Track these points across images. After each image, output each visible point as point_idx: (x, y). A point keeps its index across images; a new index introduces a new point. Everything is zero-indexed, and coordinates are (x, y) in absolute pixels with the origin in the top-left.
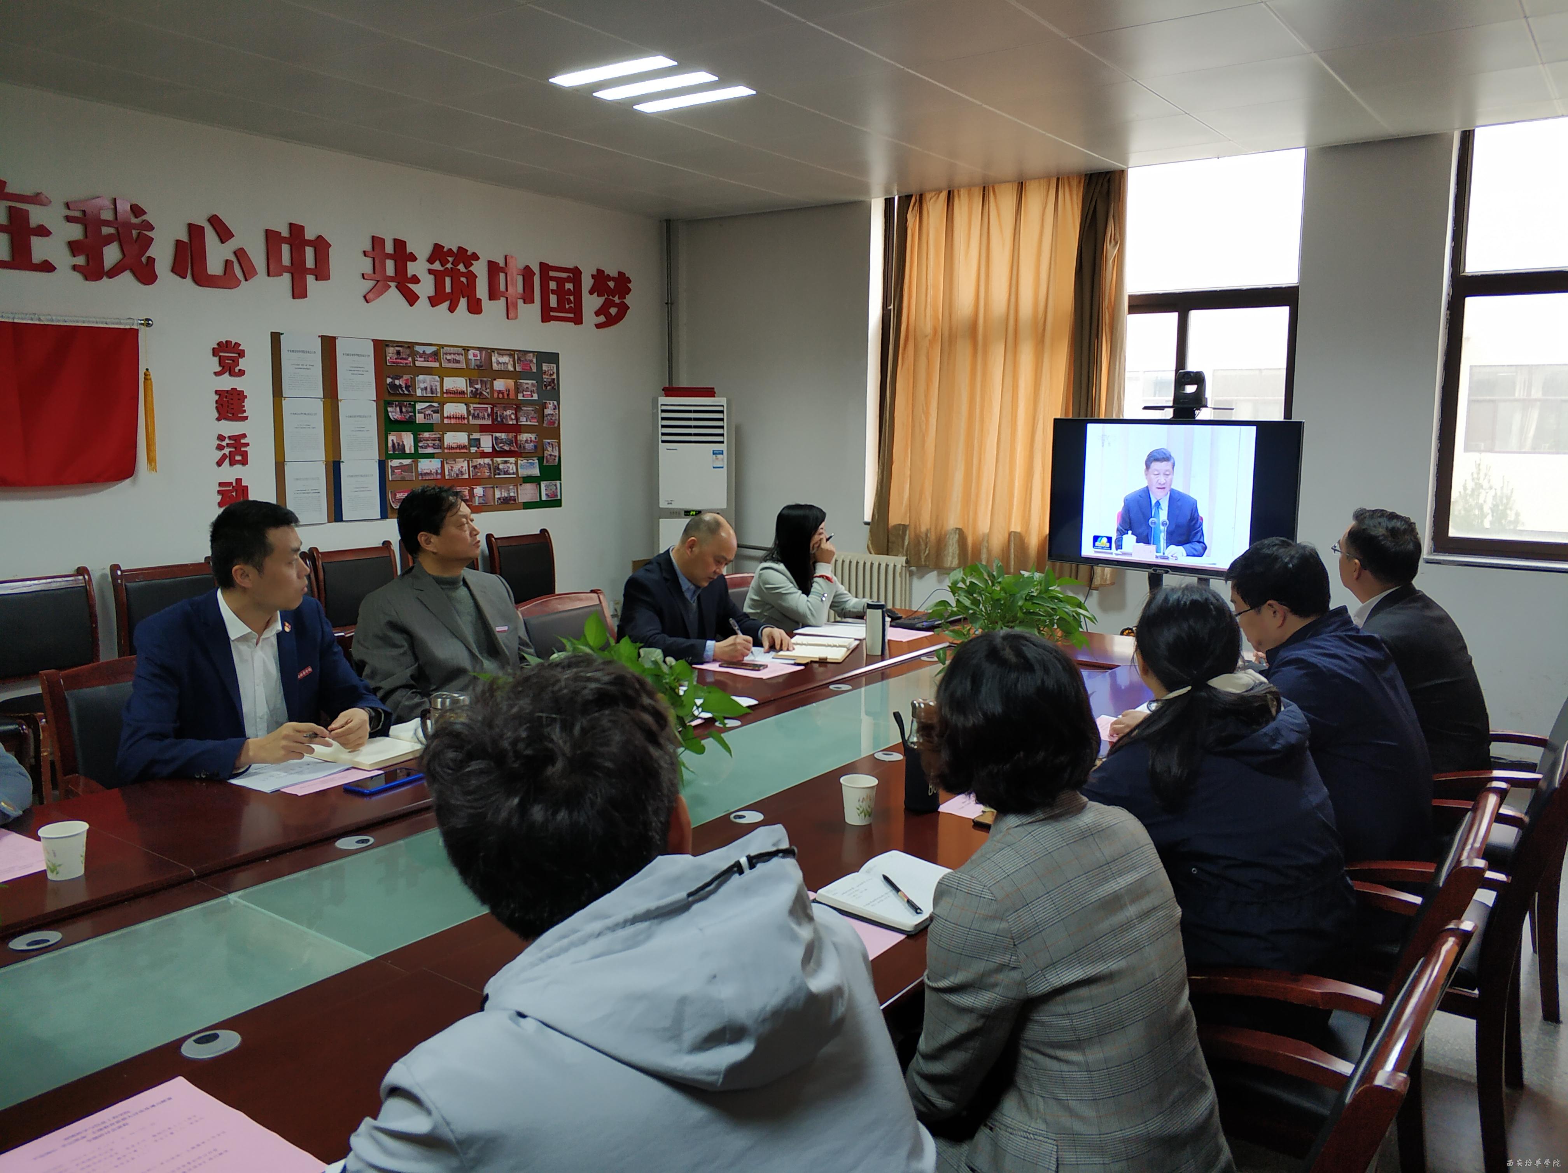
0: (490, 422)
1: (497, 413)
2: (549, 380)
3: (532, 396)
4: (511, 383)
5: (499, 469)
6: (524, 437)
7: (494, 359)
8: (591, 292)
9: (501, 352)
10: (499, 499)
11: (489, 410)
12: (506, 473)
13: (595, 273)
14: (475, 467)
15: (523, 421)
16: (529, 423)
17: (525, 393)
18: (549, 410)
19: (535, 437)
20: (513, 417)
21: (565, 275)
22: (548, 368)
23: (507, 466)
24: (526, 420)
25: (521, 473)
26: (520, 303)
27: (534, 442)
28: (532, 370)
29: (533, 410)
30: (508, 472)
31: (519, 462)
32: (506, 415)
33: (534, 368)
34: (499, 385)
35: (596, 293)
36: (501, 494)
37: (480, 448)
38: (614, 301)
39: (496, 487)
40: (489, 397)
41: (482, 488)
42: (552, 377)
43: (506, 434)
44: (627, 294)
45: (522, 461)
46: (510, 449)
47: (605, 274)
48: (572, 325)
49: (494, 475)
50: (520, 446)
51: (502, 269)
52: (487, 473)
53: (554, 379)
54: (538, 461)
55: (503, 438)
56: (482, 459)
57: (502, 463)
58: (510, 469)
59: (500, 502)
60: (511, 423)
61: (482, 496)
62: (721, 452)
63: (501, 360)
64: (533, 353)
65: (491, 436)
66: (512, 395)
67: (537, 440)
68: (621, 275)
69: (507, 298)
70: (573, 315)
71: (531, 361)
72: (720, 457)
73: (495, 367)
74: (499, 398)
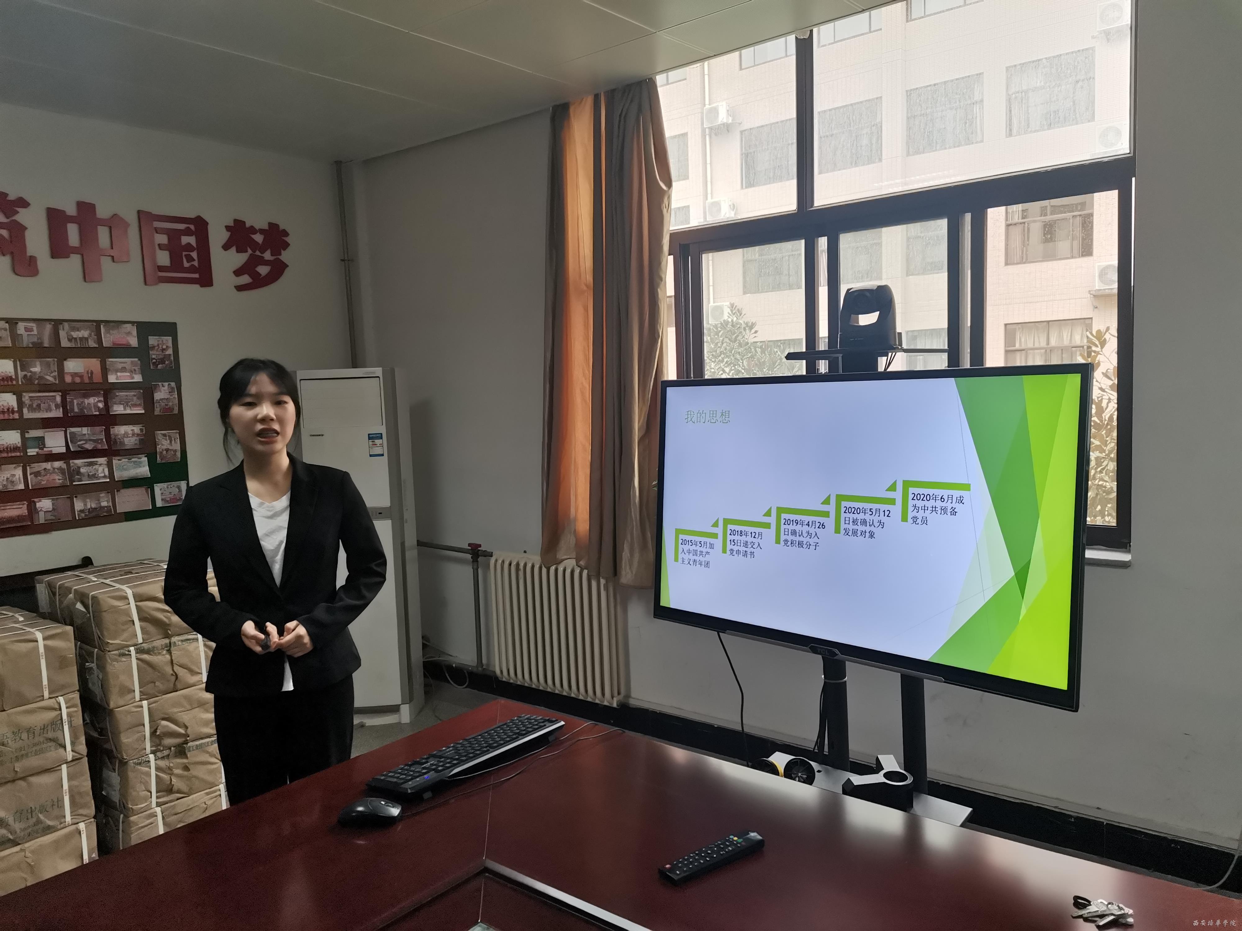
0: (59, 413)
1: (72, 402)
2: (161, 357)
3: (133, 378)
4: (94, 364)
5: (79, 473)
6: (121, 430)
7: (62, 334)
8: (226, 248)
9: (76, 324)
10: (82, 511)
11: (59, 399)
12: (94, 476)
13: (228, 224)
14: (37, 474)
15: (118, 409)
16: (128, 411)
17: (119, 374)
18: (162, 394)
19: (140, 429)
20: (101, 405)
21: (182, 226)
22: (158, 341)
23: (94, 468)
24: (125, 409)
25: (118, 475)
26: (106, 262)
27: (138, 435)
28: (130, 345)
29: (135, 396)
30: (96, 476)
31: (115, 462)
32: (88, 404)
33: (134, 342)
34: (73, 366)
35: (234, 249)
36: (85, 505)
37: (45, 449)
38: (263, 257)
39: (76, 497)
40: (57, 382)
41: (51, 500)
42: (167, 353)
43: (89, 428)
44: (284, 250)
45: (119, 460)
46: (99, 447)
47: (248, 225)
48: (197, 287)
49: (72, 481)
50: (115, 442)
51: (71, 219)
52: (59, 480)
53: (170, 355)
54: (146, 459)
55: (84, 433)
56: (49, 463)
57: (85, 466)
58: (100, 472)
59: (83, 515)
60: (98, 413)
61: (51, 510)
62: (380, 435)
63: (75, 334)
64: (133, 323)
65: (63, 432)
66: (97, 378)
67: (144, 432)
68: (273, 227)
69: (82, 255)
70: (196, 276)
71: (129, 333)
72: (378, 442)
73: (65, 343)
74: (73, 383)
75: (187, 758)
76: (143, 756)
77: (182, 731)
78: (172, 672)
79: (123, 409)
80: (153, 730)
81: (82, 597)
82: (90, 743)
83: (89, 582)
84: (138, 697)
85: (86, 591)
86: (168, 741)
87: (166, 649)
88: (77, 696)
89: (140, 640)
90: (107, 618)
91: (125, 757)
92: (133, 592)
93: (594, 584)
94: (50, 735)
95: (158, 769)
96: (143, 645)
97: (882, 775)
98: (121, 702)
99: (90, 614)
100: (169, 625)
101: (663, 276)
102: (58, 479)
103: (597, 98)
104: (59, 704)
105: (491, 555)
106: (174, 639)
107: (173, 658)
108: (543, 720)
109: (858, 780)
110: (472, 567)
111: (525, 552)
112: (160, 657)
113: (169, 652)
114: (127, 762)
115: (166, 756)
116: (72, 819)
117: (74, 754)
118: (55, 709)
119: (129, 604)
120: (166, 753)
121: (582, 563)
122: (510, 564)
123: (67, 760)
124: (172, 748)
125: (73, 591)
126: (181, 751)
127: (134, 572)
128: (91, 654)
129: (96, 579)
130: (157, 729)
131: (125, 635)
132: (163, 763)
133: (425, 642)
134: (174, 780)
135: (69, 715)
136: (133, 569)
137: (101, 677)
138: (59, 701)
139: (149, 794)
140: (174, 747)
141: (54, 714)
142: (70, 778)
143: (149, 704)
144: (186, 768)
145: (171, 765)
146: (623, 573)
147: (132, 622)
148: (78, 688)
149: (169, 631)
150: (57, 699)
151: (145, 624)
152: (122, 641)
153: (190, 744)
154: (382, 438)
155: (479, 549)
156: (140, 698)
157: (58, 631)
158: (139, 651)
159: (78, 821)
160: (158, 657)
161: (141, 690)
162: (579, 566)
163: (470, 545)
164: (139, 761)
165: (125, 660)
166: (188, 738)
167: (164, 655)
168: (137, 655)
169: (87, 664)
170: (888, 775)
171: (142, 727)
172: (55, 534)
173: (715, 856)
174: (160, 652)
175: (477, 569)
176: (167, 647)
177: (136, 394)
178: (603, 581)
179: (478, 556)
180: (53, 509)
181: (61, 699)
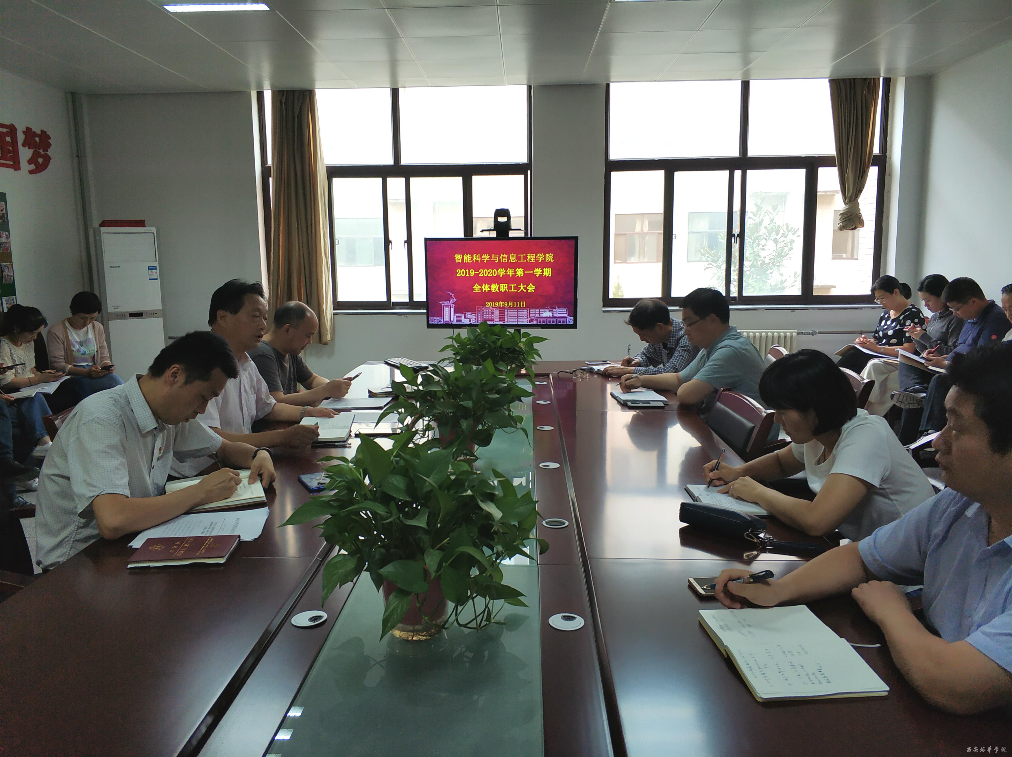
2: (1, 215)
8: (24, 145)
13: (25, 130)
18: (3, 239)
21: (5, 130)
35: (27, 146)
38: (40, 152)
44: (49, 148)
47: (33, 131)
48: (12, 170)
53: (4, 214)
62: (155, 267)
68: (43, 132)
70: (12, 163)
72: (154, 271)
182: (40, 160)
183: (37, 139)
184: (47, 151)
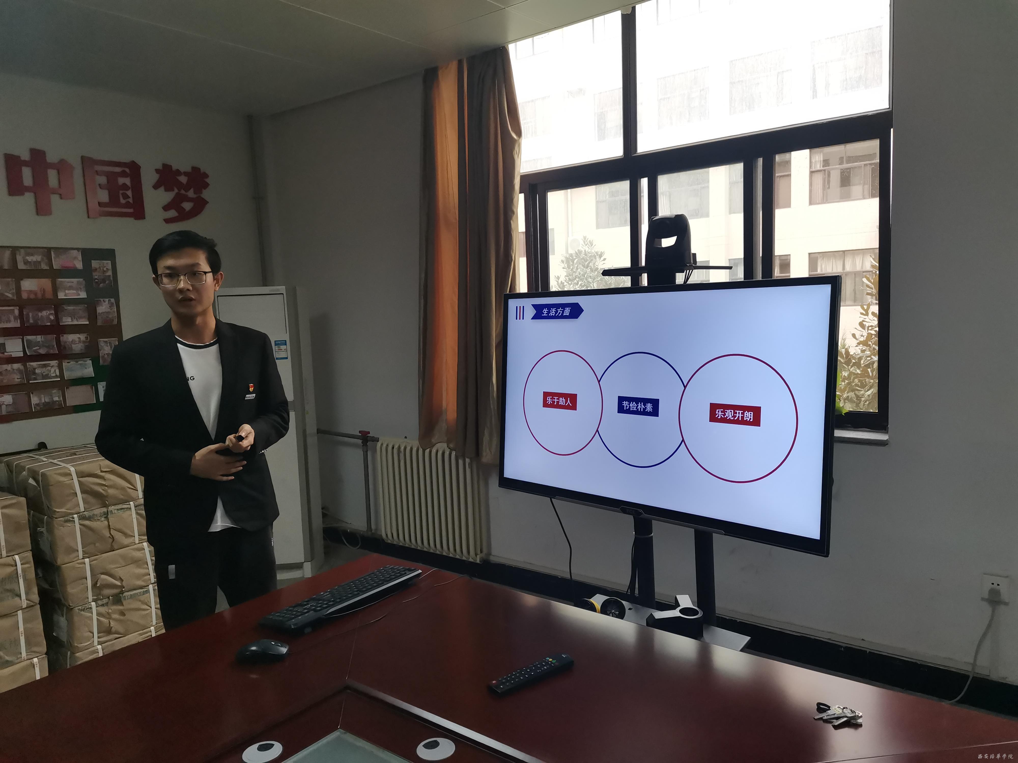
0: (17, 324)
1: (28, 315)
2: (102, 277)
3: (79, 295)
4: (46, 283)
5: (34, 373)
6: (69, 338)
7: (19, 258)
8: (155, 187)
9: (30, 250)
10: (37, 405)
11: (17, 312)
12: (47, 376)
13: (157, 167)
15: (67, 321)
16: (75, 322)
17: (67, 291)
18: (103, 308)
19: (85, 337)
20: (52, 317)
21: (118, 170)
22: (100, 264)
23: (47, 369)
24: (72, 321)
25: (67, 375)
26: (55, 199)
27: (84, 342)
28: (76, 268)
29: (80, 309)
30: (49, 375)
31: (65, 364)
32: (41, 316)
33: (79, 265)
34: (28, 285)
35: (162, 189)
36: (40, 400)
37: (6, 354)
38: (187, 195)
39: (32, 393)
40: (15, 298)
41: (11, 396)
42: (107, 274)
43: (42, 336)
44: (205, 189)
45: (68, 363)
46: (52, 352)
47: (175, 167)
48: (131, 220)
49: (28, 380)
50: (65, 348)
51: (26, 163)
52: (18, 379)
53: (109, 276)
54: (91, 361)
55: (38, 340)
56: (10, 365)
57: (39, 367)
58: (52, 372)
59: (38, 408)
60: (49, 324)
61: (11, 404)
62: (284, 342)
63: (29, 259)
64: (78, 249)
65: (21, 340)
66: (49, 295)
67: (89, 340)
68: (195, 170)
69: (35, 193)
70: (131, 210)
71: (76, 258)
72: (283, 347)
73: (21, 266)
74: (29, 299)
75: (123, 605)
76: (87, 604)
77: (118, 583)
78: (109, 535)
79: (70, 321)
80: (93, 583)
81: (34, 474)
82: (42, 593)
83: (40, 462)
84: (81, 557)
85: (37, 469)
86: (107, 592)
87: (104, 516)
88: (29, 555)
89: (82, 509)
90: (54, 491)
91: (71, 605)
92: (75, 469)
93: (461, 462)
94: (8, 587)
95: (99, 614)
96: (85, 513)
97: (678, 611)
98: (67, 560)
99: (40, 488)
100: (106, 497)
101: (515, 210)
102: (16, 379)
103: (460, 62)
104: (15, 561)
105: (377, 440)
106: (111, 508)
107: (110, 524)
108: (404, 570)
109: (660, 615)
110: (362, 450)
111: (406, 437)
112: (98, 523)
113: (107, 518)
114: (73, 608)
115: (105, 604)
116: (27, 655)
117: (28, 602)
118: (12, 565)
119: (73, 479)
120: (105, 601)
121: (451, 446)
122: (393, 448)
123: (22, 606)
124: (110, 597)
125: (26, 470)
126: (118, 600)
127: (77, 453)
128: (42, 521)
129: (46, 460)
130: (97, 581)
131: (69, 505)
132: (103, 610)
133: (325, 512)
134: (112, 624)
135: (24, 570)
136: (77, 451)
137: (50, 539)
138: (14, 559)
139: (92, 634)
140: (111, 596)
141: (10, 570)
142: (25, 621)
143: (90, 562)
144: (122, 613)
145: (110, 611)
146: (484, 454)
147: (75, 494)
148: (30, 548)
149: (106, 502)
150: (13, 557)
151: (85, 496)
152: (67, 510)
153: (124, 594)
154: (286, 345)
155: (368, 435)
156: (83, 557)
157: (14, 501)
158: (82, 518)
159: (32, 657)
160: (97, 523)
161: (83, 550)
162: (449, 448)
163: (360, 432)
164: (83, 608)
165: (70, 525)
166: (124, 589)
167: (102, 521)
168: (80, 521)
169: (39, 529)
170: (683, 611)
171: (86, 580)
172: (15, 423)
173: (533, 673)
174: (99, 518)
175: (367, 452)
176: (105, 515)
177: (81, 308)
178: (467, 460)
179: (367, 441)
180: (14, 403)
181: (17, 557)
182: (187, 206)
183: (183, 179)
184: (202, 193)
